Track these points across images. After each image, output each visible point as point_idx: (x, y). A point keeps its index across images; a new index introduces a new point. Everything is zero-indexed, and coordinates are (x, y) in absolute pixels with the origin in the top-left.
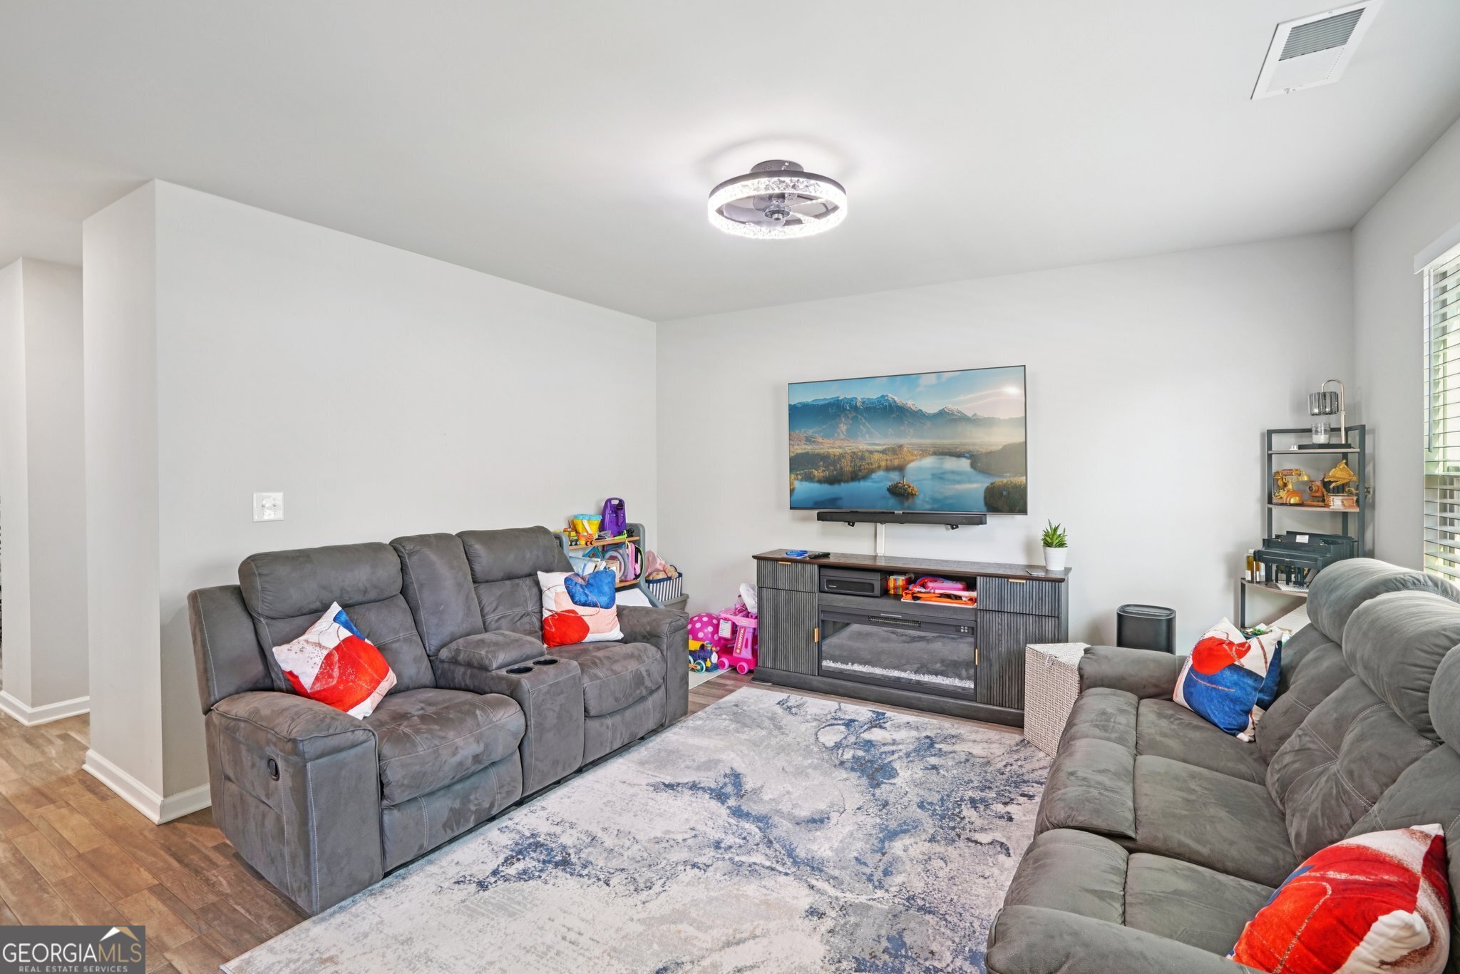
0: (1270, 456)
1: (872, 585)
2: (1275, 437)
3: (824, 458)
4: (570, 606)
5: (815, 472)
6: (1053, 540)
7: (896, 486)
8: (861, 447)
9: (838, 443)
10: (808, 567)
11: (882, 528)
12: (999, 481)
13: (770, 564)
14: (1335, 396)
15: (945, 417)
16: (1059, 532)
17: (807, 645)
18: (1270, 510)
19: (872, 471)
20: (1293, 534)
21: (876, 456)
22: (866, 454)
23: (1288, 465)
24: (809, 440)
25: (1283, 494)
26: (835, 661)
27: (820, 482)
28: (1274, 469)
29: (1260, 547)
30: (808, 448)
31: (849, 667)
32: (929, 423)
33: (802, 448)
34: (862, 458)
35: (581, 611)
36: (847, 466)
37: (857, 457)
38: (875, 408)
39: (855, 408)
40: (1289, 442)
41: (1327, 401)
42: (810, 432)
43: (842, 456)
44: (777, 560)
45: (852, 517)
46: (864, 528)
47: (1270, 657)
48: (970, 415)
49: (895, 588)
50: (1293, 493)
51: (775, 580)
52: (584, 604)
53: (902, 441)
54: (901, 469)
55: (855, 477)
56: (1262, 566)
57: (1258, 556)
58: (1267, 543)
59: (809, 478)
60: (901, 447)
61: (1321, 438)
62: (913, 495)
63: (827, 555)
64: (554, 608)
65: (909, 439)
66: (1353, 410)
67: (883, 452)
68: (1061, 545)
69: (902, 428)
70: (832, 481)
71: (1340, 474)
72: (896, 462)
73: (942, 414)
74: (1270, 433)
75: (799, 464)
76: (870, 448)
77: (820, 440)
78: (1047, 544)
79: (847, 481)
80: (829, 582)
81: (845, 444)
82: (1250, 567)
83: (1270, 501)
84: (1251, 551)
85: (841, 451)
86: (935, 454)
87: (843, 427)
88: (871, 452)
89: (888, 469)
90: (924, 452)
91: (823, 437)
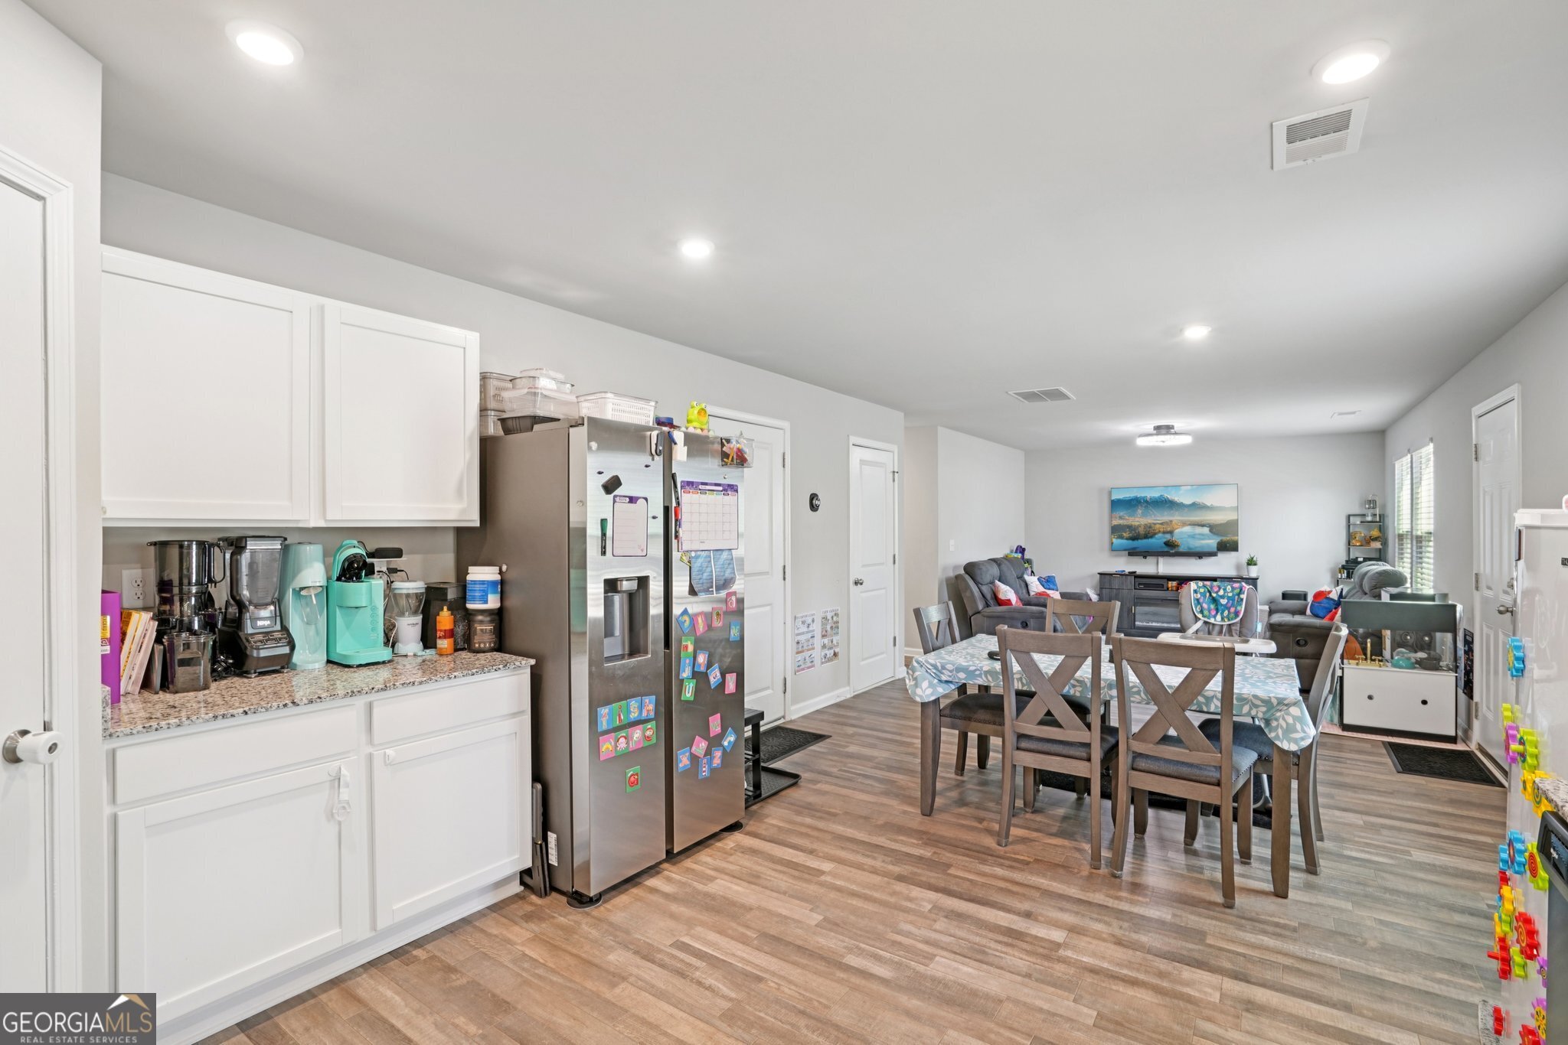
0: (1349, 526)
1: (1163, 585)
2: (1351, 518)
3: (1129, 527)
4: (1044, 590)
5: (1125, 534)
6: (1251, 562)
7: (1169, 541)
8: (1149, 521)
9: (1137, 519)
10: (1129, 577)
11: (1161, 560)
12: (1225, 539)
13: (1107, 577)
14: (1374, 502)
15: (1195, 506)
16: (1255, 559)
17: (1128, 615)
18: (1349, 549)
19: (1155, 534)
20: (1357, 558)
21: (1158, 526)
22: (1153, 525)
23: (1357, 530)
24: (1121, 518)
25: (1354, 541)
26: (1142, 622)
27: (1127, 539)
28: (1351, 531)
29: (1344, 563)
30: (1121, 522)
31: (1150, 624)
32: (1186, 509)
33: (1115, 522)
34: (1150, 527)
35: (1049, 592)
36: (1141, 531)
37: (1149, 526)
38: (1157, 502)
39: (1147, 502)
40: (1358, 521)
41: (1372, 503)
42: (1122, 514)
43: (1139, 526)
44: (1111, 575)
45: (1145, 554)
46: (1151, 560)
47: (1339, 594)
48: (1209, 505)
49: (1172, 587)
50: (1358, 541)
51: (1110, 585)
52: (1049, 589)
53: (1171, 518)
54: (1171, 532)
55: (1146, 537)
56: (1345, 571)
57: (1343, 567)
58: (1347, 562)
59: (1121, 537)
60: (1171, 521)
61: (1369, 518)
62: (1178, 546)
63: (1135, 572)
64: (1036, 590)
65: (1176, 517)
66: (1384, 507)
67: (1162, 524)
68: (1255, 564)
69: (1172, 512)
70: (1133, 539)
71: (1375, 533)
72: (1169, 529)
73: (1194, 505)
74: (1349, 516)
75: (1116, 530)
76: (1155, 522)
77: (1127, 518)
78: (1249, 564)
79: (1141, 539)
80: (1139, 584)
81: (1141, 519)
82: (1340, 572)
83: (1349, 545)
84: (1340, 566)
85: (1138, 523)
86: (1190, 525)
87: (1140, 511)
88: (1155, 524)
89: (1164, 533)
90: (1184, 524)
91: (1129, 517)
